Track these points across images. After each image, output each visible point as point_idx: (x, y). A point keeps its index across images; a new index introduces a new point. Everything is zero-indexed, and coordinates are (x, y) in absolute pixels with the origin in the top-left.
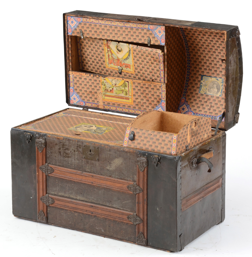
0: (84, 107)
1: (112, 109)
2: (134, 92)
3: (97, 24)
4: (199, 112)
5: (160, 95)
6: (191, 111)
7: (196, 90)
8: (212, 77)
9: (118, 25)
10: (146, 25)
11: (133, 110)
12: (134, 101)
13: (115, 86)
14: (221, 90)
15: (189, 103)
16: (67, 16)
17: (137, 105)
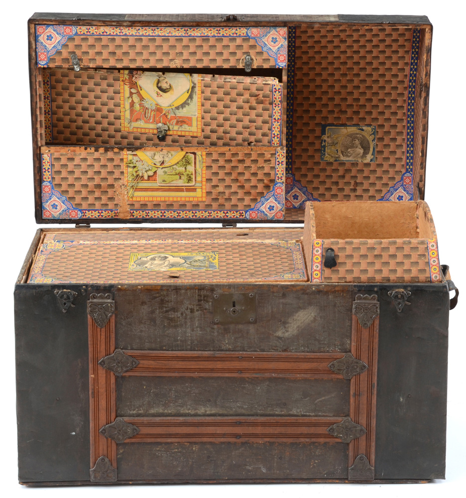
1: (153, 216)
3: (115, 37)
5: (272, 173)
6: (315, 199)
7: (314, 156)
8: (349, 126)
9: (170, 35)
10: (242, 29)
12: (207, 192)
13: (161, 167)
16: (35, 24)
17: (216, 199)
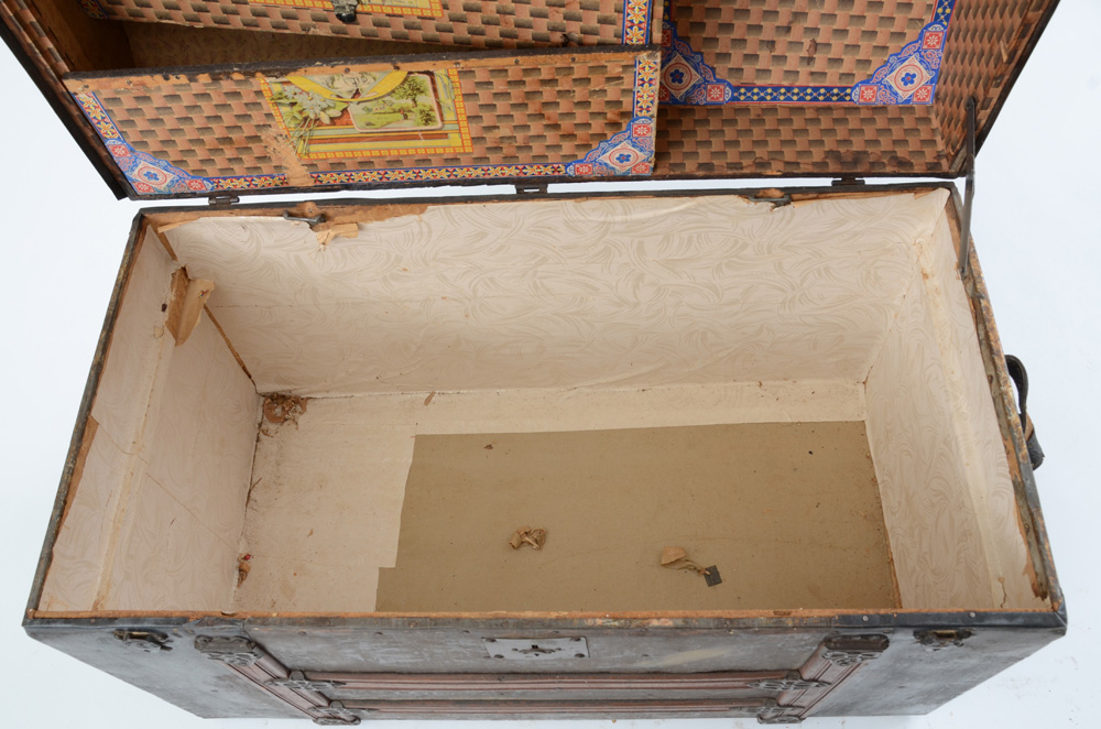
0: (212, 195)
2: (469, 108)
4: (757, 77)
5: (626, 100)
6: (719, 81)
11: (476, 168)
12: (473, 138)
13: (356, 101)
15: (695, 43)
17: (495, 149)
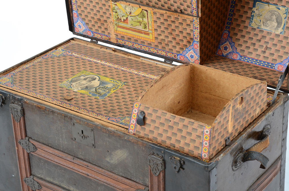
0: (92, 38)
1: (128, 45)
2: (155, 26)
4: (248, 54)
5: (192, 34)
6: (237, 52)
7: (245, 21)
8: (271, 4)
11: (155, 49)
12: (155, 37)
13: (130, 15)
14: (283, 25)
15: (233, 40)
17: (160, 43)
